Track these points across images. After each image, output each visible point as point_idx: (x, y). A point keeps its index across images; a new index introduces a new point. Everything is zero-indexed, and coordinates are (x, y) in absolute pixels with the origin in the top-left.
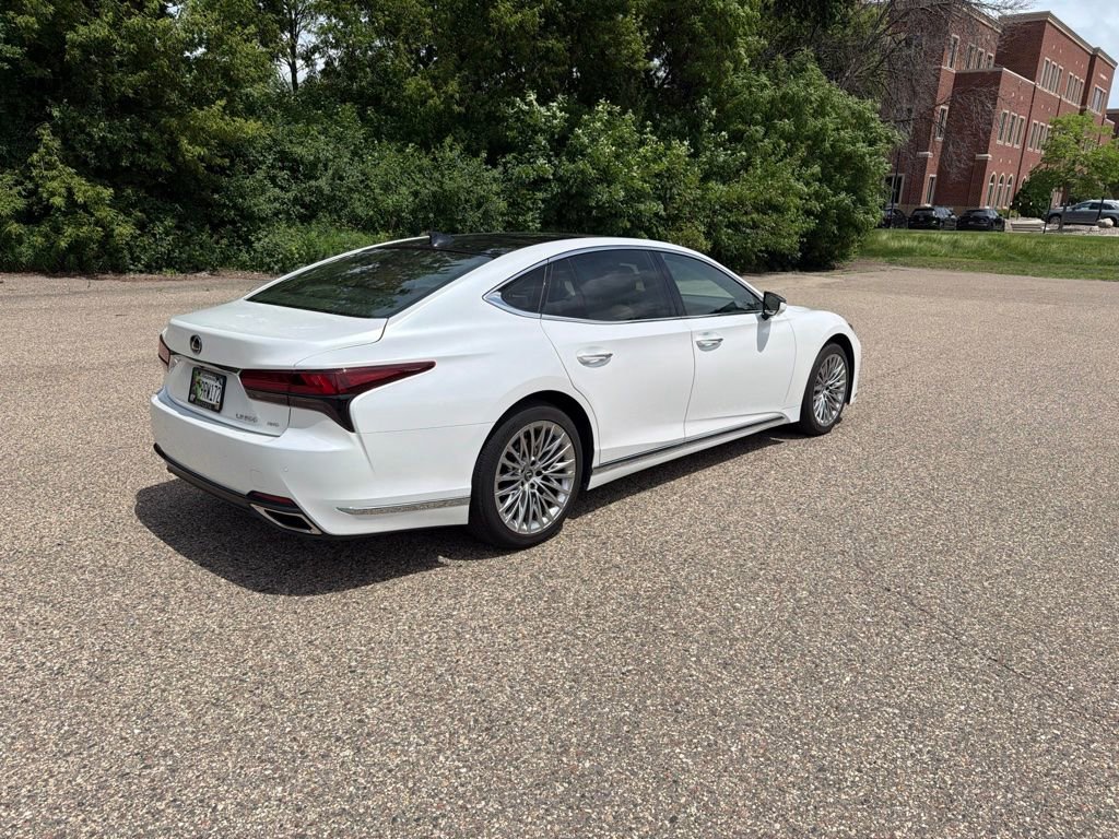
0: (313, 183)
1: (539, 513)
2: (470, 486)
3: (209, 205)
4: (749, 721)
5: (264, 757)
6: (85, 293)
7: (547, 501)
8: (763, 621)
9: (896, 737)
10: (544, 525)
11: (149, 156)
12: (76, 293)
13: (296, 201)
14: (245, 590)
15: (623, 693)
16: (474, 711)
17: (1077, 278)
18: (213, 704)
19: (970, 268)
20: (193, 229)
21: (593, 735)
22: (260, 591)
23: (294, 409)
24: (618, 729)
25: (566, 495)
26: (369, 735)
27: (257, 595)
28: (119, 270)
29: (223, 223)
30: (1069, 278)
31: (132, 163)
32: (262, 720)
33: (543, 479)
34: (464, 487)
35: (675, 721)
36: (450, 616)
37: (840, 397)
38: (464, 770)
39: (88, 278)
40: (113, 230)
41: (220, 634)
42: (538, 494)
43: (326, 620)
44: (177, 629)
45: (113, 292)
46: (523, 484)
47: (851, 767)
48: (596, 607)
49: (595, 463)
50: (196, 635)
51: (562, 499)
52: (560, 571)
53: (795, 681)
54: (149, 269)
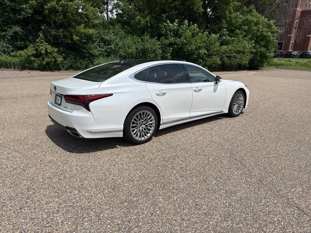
0: (110, 46)
1: (144, 135)
2: (123, 127)
3: (82, 52)
4: (182, 191)
5: (56, 191)
6: (49, 75)
7: (146, 132)
8: (197, 166)
9: (221, 198)
10: (145, 138)
11: (66, 39)
12: (47, 75)
13: (106, 51)
14: (66, 151)
15: (151, 182)
16: (111, 184)
18: (49, 178)
19: (301, 70)
20: (78, 59)
21: (139, 192)
22: (69, 152)
23: (76, 105)
24: (147, 190)
25: (152, 130)
26: (83, 188)
27: (68, 153)
28: (59, 69)
29: (86, 57)
31: (62, 41)
32: (59, 183)
33: (145, 126)
34: (121, 127)
35: (162, 190)
36: (114, 160)
37: (242, 106)
38: (103, 198)
39: (51, 71)
40: (57, 59)
41: (56, 162)
42: (144, 130)
43: (83, 160)
44: (46, 160)
45: (57, 75)
46: (139, 127)
47: (205, 205)
48: (153, 160)
49: (161, 122)
50: (50, 162)
51: (151, 132)
52: (147, 150)
53: (199, 182)
54: (67, 69)
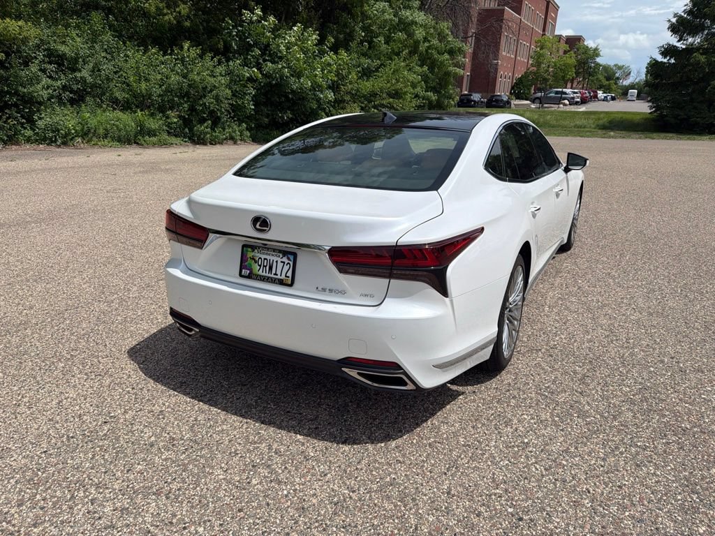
17: (567, 136)
30: (563, 136)
